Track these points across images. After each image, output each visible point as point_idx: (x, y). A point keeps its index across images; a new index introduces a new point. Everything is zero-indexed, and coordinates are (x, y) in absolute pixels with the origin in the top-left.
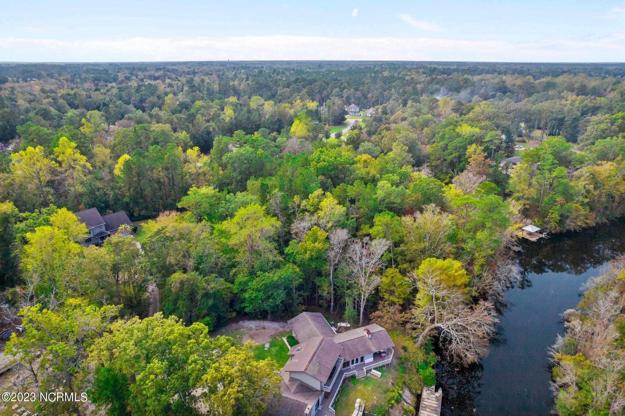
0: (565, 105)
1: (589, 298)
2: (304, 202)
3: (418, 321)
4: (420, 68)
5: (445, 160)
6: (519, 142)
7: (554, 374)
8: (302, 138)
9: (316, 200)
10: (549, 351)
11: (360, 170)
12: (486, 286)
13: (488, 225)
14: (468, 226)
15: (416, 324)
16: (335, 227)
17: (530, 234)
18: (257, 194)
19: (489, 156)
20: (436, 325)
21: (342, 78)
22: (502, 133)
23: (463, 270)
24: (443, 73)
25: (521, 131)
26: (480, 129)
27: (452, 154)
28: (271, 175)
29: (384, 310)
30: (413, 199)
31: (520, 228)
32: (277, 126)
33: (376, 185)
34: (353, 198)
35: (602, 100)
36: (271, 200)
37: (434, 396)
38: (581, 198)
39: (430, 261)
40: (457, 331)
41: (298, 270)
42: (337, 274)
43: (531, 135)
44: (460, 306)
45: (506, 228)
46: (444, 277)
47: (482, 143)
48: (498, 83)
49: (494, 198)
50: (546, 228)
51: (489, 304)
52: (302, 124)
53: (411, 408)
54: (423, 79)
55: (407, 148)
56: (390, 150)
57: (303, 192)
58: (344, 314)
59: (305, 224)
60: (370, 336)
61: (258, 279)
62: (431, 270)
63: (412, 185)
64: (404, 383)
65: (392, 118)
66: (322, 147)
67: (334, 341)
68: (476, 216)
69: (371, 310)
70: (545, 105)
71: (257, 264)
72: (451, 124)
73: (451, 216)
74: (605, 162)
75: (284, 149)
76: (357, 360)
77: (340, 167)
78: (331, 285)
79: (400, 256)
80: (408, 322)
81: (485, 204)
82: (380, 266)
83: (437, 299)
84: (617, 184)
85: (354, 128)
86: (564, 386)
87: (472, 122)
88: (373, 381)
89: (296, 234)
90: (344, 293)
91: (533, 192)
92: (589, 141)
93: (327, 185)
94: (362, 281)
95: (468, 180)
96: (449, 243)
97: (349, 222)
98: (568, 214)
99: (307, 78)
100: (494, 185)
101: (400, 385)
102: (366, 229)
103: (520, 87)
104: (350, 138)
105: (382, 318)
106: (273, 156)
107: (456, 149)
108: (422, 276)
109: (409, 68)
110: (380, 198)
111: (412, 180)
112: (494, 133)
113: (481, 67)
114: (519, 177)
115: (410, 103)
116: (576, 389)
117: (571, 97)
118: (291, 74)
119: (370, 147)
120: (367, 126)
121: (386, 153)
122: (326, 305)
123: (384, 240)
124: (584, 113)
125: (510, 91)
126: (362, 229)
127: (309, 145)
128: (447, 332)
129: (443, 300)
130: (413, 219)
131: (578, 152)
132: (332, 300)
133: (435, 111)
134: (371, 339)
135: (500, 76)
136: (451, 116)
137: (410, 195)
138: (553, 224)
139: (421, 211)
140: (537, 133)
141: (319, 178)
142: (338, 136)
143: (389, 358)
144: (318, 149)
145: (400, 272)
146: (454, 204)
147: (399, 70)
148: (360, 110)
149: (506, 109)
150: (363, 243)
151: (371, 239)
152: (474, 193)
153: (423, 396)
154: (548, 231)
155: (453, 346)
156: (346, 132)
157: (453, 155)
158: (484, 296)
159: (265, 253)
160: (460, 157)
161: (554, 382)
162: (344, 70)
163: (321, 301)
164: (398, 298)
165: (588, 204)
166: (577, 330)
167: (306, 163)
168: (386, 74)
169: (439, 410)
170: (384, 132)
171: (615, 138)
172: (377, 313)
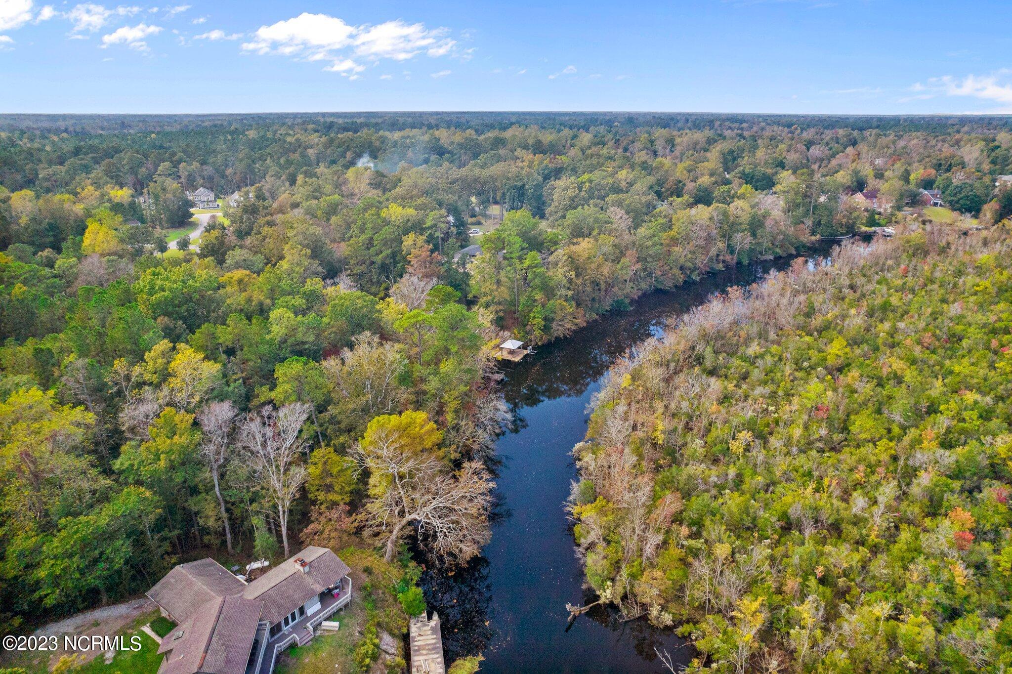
0: (522, 168)
1: (596, 422)
2: (137, 369)
3: (380, 520)
4: (309, 123)
5: (373, 263)
6: (473, 224)
7: (577, 535)
8: (109, 254)
9: (160, 361)
10: (566, 506)
11: (234, 298)
12: (467, 440)
13: (454, 349)
14: (426, 357)
15: (377, 526)
16: (207, 400)
17: (512, 352)
18: (29, 372)
19: (436, 248)
20: (409, 517)
21: (172, 144)
22: (448, 213)
23: (432, 423)
24: (345, 129)
25: (473, 209)
26: (416, 209)
27: (381, 252)
28: (55, 330)
29: (322, 519)
30: (334, 329)
31: (497, 346)
32: (52, 239)
33: (267, 318)
34: (231, 346)
35: (563, 159)
36: (64, 378)
37: (429, 628)
38: (563, 292)
39: (378, 421)
40: (440, 517)
41: (148, 494)
42: (227, 482)
43: (487, 212)
44: (438, 479)
45: (478, 349)
46: (404, 441)
47: (422, 231)
48: (429, 142)
49: (455, 308)
50: (531, 340)
51: (478, 465)
52: (104, 229)
53: (398, 659)
54: (316, 141)
55: (309, 251)
56: (282, 258)
57: (133, 352)
58: (254, 547)
59: (148, 408)
60: (307, 569)
61: (63, 533)
62: (383, 435)
63: (328, 309)
64: (379, 625)
65: (275, 205)
66: (156, 267)
67: (245, 597)
68: (433, 338)
69: (301, 527)
70: (497, 169)
71: (56, 505)
72: (372, 206)
73: (397, 346)
74: (581, 239)
75: (76, 278)
76: (293, 615)
77: (196, 296)
78: (219, 504)
79: (331, 427)
80: (364, 526)
81: (444, 319)
82: (300, 449)
83: (401, 478)
84: (599, 266)
85: (210, 228)
86: (591, 547)
87: (404, 200)
88: (329, 640)
89: (132, 430)
90: (247, 511)
91: (504, 293)
92: (560, 214)
93: (178, 331)
94: (275, 482)
95: (413, 288)
96: (403, 388)
97: (231, 389)
98: (552, 315)
99: (101, 146)
100: (450, 289)
101: (373, 629)
102: (264, 393)
103: (460, 145)
104: (207, 246)
105: (322, 533)
106: (52, 295)
107: (385, 243)
108: (372, 448)
109: (290, 124)
110: (278, 339)
111: (325, 301)
112: (437, 213)
113: (401, 120)
114: (482, 272)
115: (300, 178)
116: (604, 544)
117: (528, 156)
118: (62, 140)
119: (246, 256)
120: (233, 222)
121: (276, 264)
122: (218, 542)
123: (299, 404)
124: (546, 178)
125: (448, 152)
126: (258, 396)
127: (127, 267)
128: (426, 523)
129: (411, 476)
130: (340, 362)
131: (549, 230)
132: (228, 530)
133: (344, 188)
134: (309, 573)
135: (431, 131)
136: (370, 195)
137: (329, 324)
138: (538, 333)
139: (351, 346)
140: (495, 210)
141: (158, 321)
142: (184, 244)
143: (345, 593)
144: (148, 271)
145: (335, 451)
146: (398, 327)
147: (275, 128)
148: (217, 197)
149: (447, 178)
150: (263, 417)
151: (276, 408)
152: (424, 307)
153: (412, 635)
154: (533, 343)
155: (440, 543)
156: (196, 238)
157: (384, 254)
158: (468, 454)
159: (69, 479)
160: (394, 255)
161: (579, 545)
162: (174, 130)
163: (206, 539)
164: (341, 494)
165: (573, 298)
166: (591, 468)
167: (128, 299)
168: (252, 134)
169: (440, 645)
170: (266, 230)
171: (586, 207)
172: (312, 527)
